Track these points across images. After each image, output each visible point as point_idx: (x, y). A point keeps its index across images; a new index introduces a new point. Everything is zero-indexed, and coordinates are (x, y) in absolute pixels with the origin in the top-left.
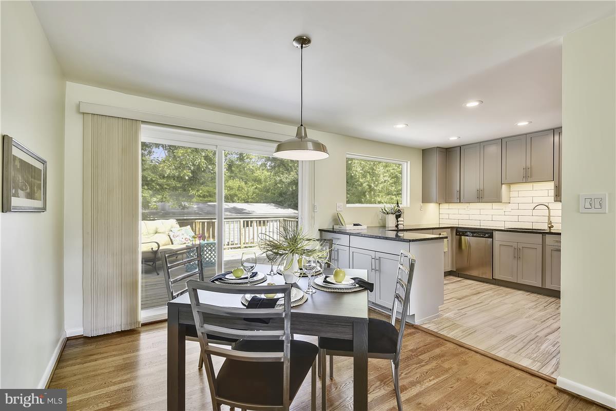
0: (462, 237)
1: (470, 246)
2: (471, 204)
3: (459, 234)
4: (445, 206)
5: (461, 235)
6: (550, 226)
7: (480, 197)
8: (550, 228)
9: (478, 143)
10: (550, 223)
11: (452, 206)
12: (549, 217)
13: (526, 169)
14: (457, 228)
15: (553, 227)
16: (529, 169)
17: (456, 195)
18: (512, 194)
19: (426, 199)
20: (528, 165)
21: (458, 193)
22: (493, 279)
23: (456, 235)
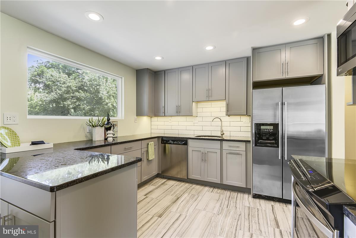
0: (167, 145)
1: (171, 152)
2: (172, 117)
3: (164, 142)
4: (155, 119)
5: (165, 143)
6: (222, 133)
7: (179, 113)
8: (222, 135)
9: (177, 68)
10: (222, 131)
11: (160, 119)
12: (222, 126)
13: (208, 90)
14: (162, 137)
15: (224, 134)
16: (210, 91)
17: (162, 110)
18: (199, 110)
19: (139, 113)
20: (210, 87)
21: (164, 108)
22: (187, 178)
23: (162, 143)
